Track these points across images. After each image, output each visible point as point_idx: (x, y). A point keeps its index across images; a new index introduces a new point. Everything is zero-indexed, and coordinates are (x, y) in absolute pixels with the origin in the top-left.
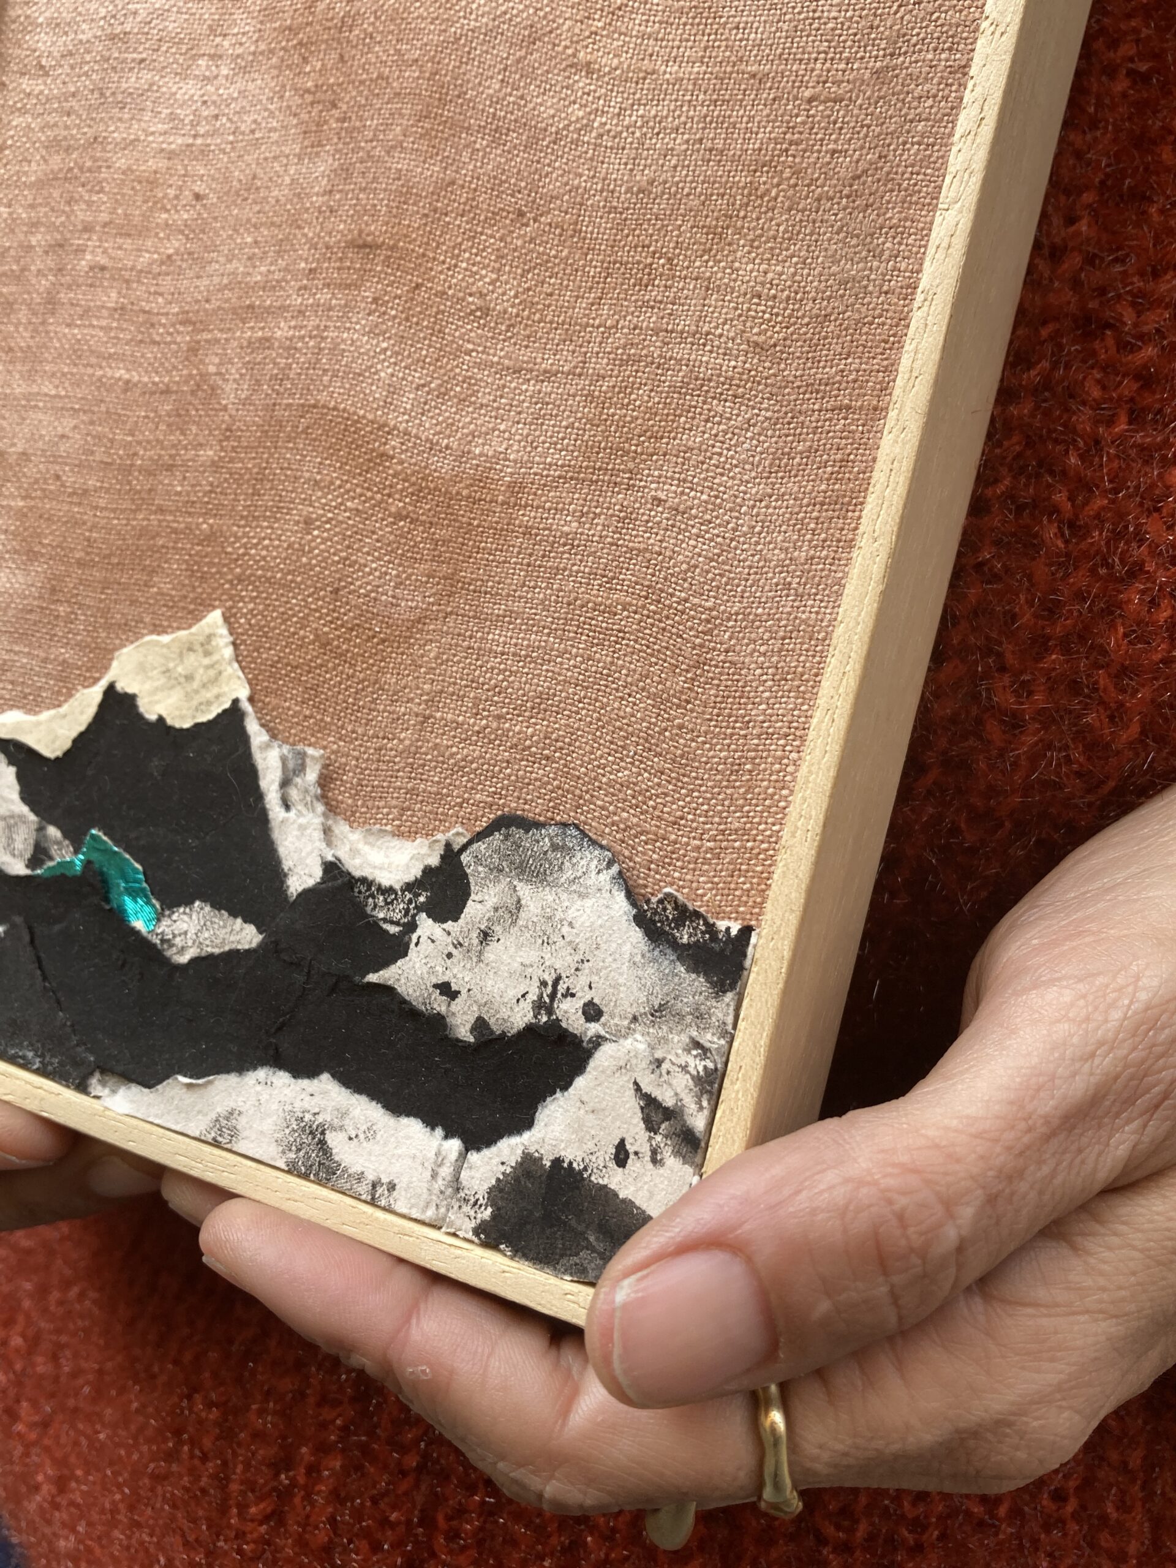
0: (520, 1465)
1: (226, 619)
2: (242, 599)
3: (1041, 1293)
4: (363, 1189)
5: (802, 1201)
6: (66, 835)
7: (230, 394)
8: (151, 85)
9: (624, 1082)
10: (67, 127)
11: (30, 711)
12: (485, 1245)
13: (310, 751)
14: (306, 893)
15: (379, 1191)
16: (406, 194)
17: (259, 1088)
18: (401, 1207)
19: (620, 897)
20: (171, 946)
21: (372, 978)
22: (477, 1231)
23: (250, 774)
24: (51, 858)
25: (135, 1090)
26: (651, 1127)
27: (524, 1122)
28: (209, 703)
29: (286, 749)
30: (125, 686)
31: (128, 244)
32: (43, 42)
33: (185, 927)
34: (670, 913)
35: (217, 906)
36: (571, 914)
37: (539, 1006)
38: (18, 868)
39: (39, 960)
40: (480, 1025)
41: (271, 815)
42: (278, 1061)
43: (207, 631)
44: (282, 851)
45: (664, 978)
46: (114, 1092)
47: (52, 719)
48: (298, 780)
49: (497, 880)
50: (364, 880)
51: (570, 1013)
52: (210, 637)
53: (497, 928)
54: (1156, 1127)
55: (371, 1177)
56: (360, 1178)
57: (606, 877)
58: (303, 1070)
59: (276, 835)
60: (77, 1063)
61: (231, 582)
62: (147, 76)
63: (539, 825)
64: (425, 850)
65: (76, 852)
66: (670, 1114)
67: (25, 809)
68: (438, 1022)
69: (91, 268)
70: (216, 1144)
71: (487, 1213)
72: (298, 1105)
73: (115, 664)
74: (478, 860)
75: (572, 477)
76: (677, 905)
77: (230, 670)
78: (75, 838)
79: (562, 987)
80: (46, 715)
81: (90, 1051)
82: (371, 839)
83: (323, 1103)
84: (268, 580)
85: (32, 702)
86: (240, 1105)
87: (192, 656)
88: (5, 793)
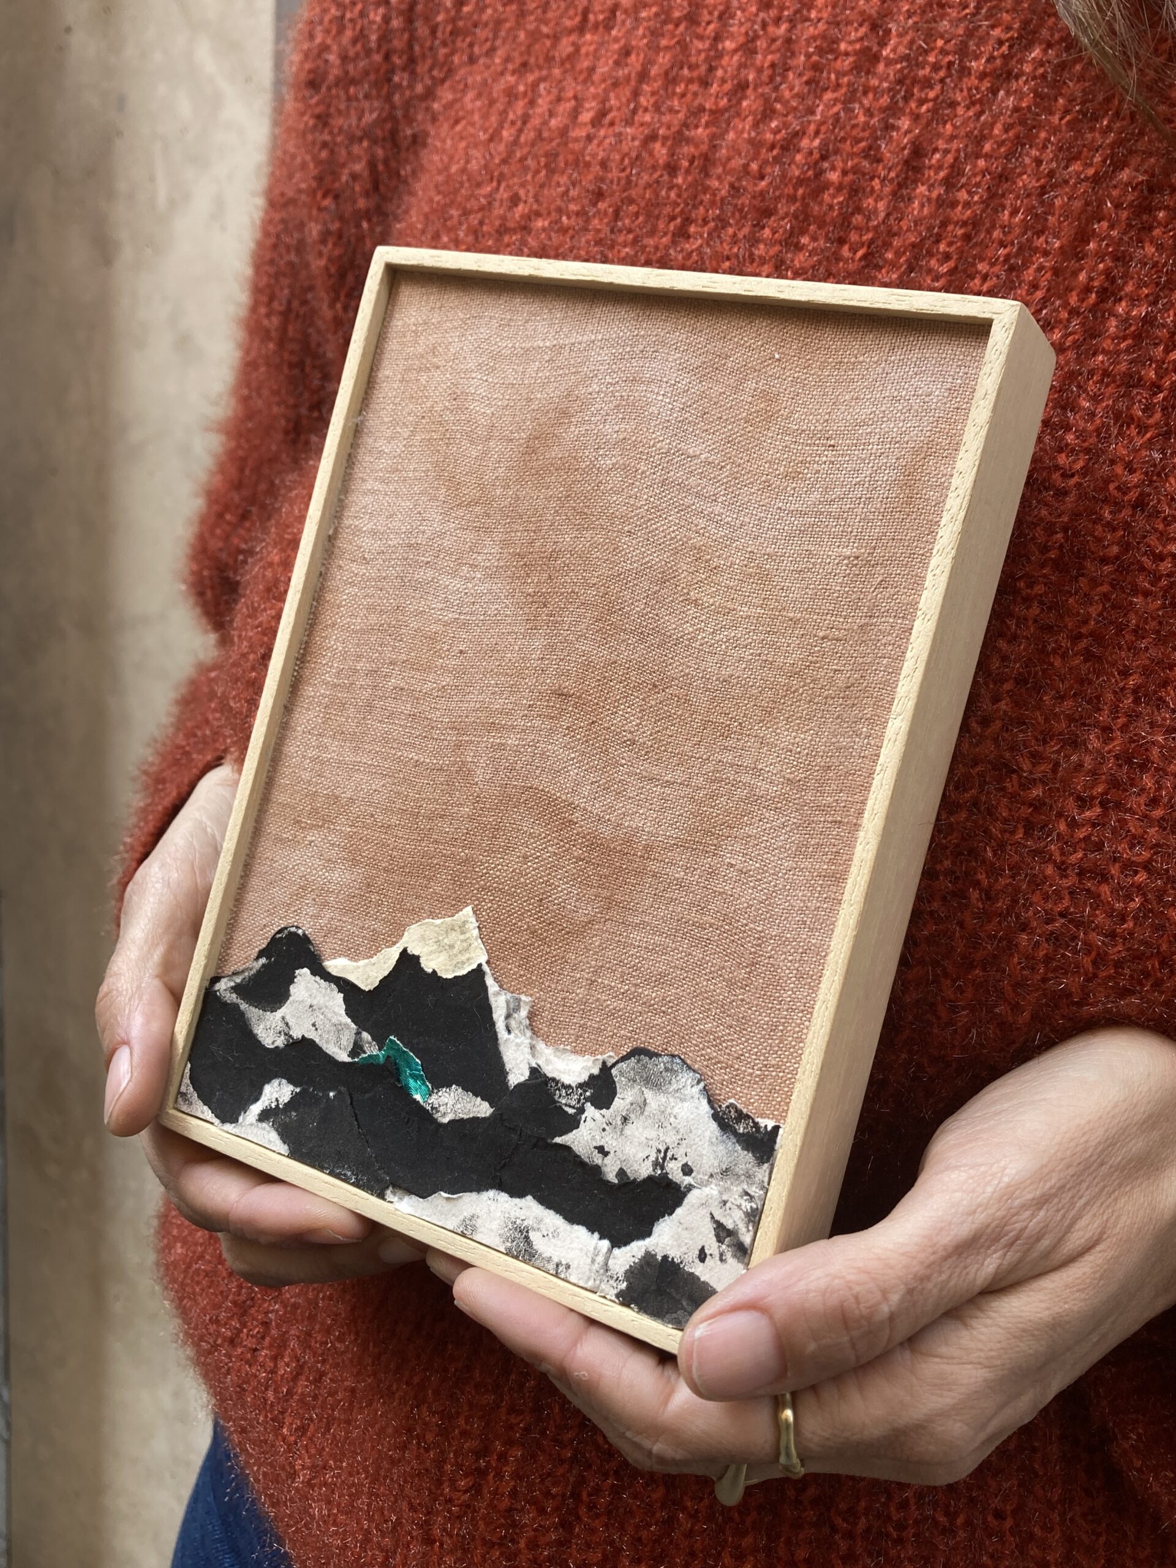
0: (639, 1433)
1: (474, 912)
2: (484, 900)
3: (943, 1350)
4: (551, 1267)
5: (802, 1286)
6: (373, 1039)
7: (479, 775)
8: (433, 578)
9: (705, 1212)
10: (380, 598)
11: (351, 959)
12: (623, 1304)
13: (523, 998)
14: (519, 1086)
15: (561, 1268)
16: (588, 665)
17: (489, 1202)
18: (573, 1279)
19: (705, 1102)
20: (438, 1111)
21: (558, 1140)
22: (618, 1296)
23: (487, 1010)
24: (365, 1052)
25: (414, 1198)
26: (720, 1240)
27: (648, 1234)
28: (463, 963)
29: (509, 995)
30: (413, 950)
31: (418, 675)
32: (368, 544)
33: (446, 1100)
34: (733, 1114)
35: (466, 1089)
36: (676, 1110)
37: (656, 1164)
38: (343, 1057)
39: (356, 1115)
40: (621, 1173)
41: (499, 1036)
42: (501, 1187)
43: (463, 919)
44: (506, 1059)
45: (729, 1153)
46: (401, 1199)
47: (366, 965)
48: (516, 1015)
49: (632, 1087)
50: (553, 1079)
51: (674, 1170)
52: (465, 923)
53: (632, 1116)
54: (1012, 1256)
55: (556, 1260)
56: (549, 1260)
57: (696, 1089)
58: (516, 1192)
59: (502, 1048)
60: (379, 1181)
61: (478, 889)
62: (430, 573)
63: (658, 1055)
64: (590, 1064)
65: (380, 1049)
66: (731, 1233)
67: (349, 1020)
68: (597, 1170)
69: (395, 688)
70: (463, 1235)
71: (624, 1286)
72: (513, 1214)
73: (406, 934)
74: (621, 1073)
75: (682, 845)
76: (737, 1110)
77: (476, 944)
78: (380, 1040)
79: (669, 1155)
80: (362, 963)
81: (388, 1174)
82: (559, 1054)
83: (528, 1214)
84: (500, 890)
85: (353, 953)
86: (478, 1211)
87: (454, 934)
88: (336, 1010)
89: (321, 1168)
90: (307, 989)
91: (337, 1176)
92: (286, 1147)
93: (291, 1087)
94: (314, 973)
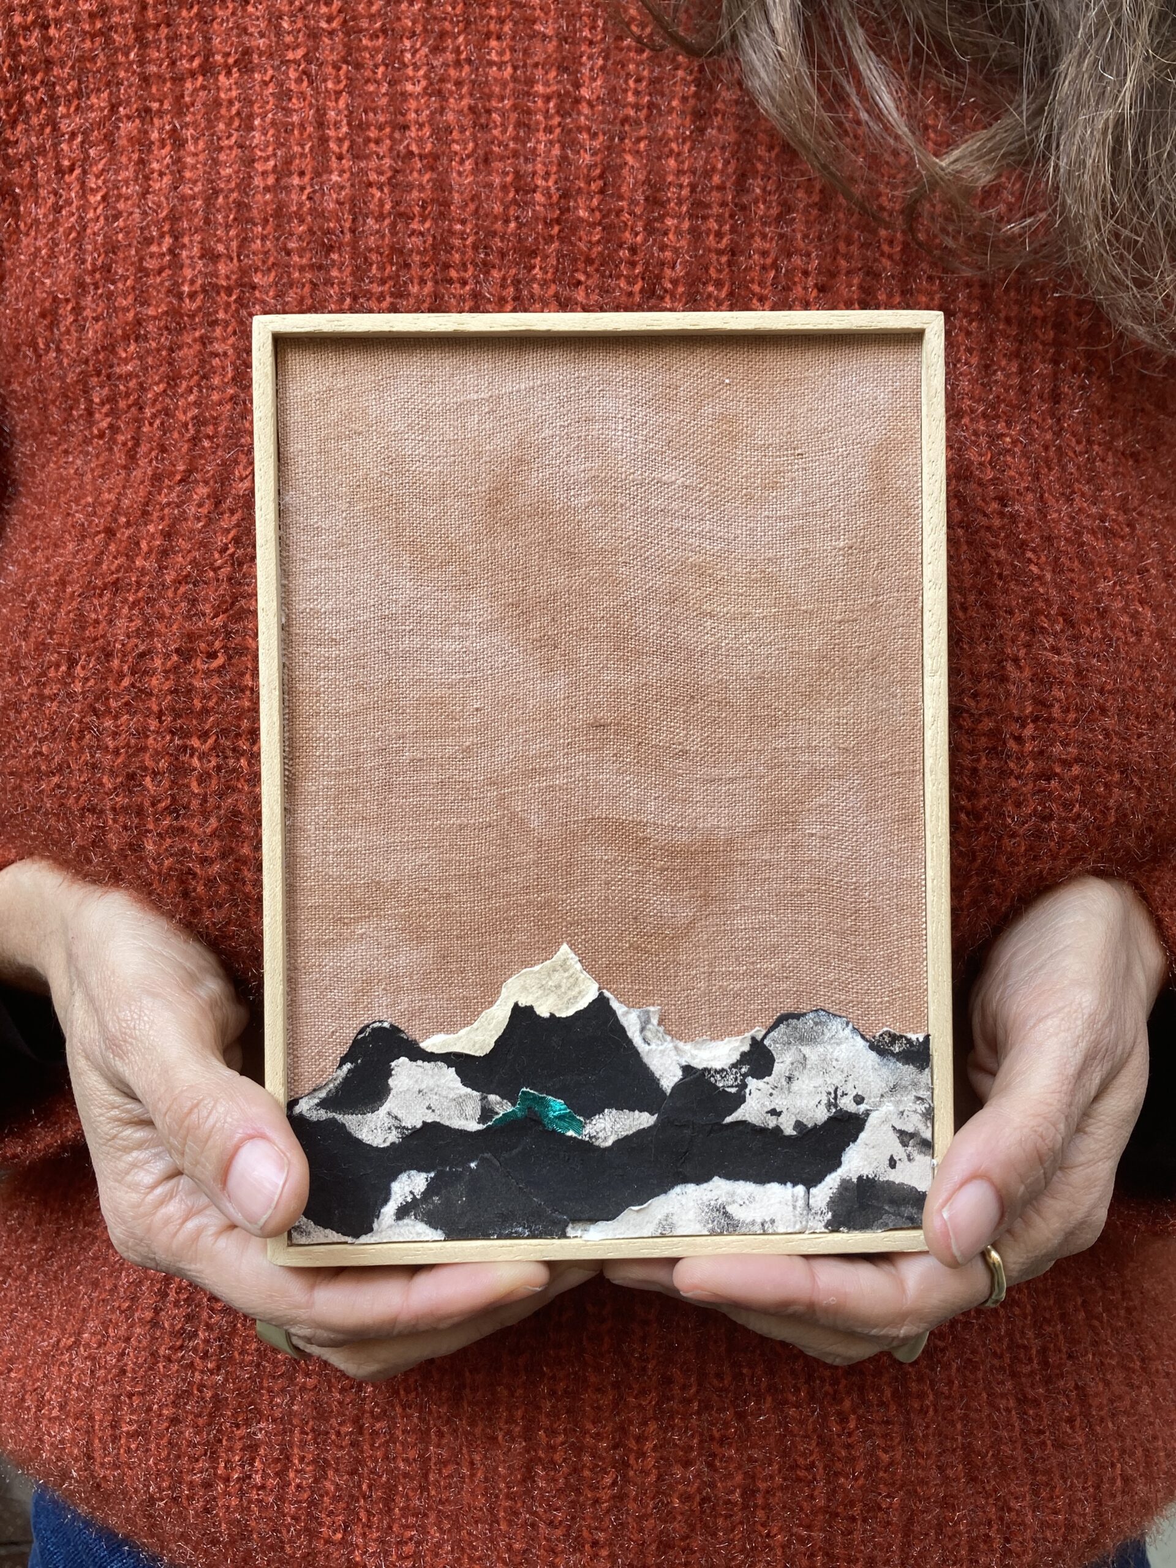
1: (571, 948)
2: (576, 934)
4: (757, 1228)
6: (503, 1098)
8: (422, 645)
9: (887, 1127)
12: (832, 1231)
13: (652, 1009)
14: (675, 1088)
15: (766, 1226)
17: (679, 1197)
18: (781, 1230)
19: (859, 1038)
20: (598, 1139)
21: (728, 1120)
22: (826, 1227)
23: (622, 1030)
24: (497, 1114)
25: (602, 1224)
26: (905, 1144)
27: (839, 1164)
28: (575, 998)
29: (637, 1012)
32: (332, 625)
33: (603, 1126)
34: (887, 1039)
35: (620, 1108)
36: (836, 1054)
37: (829, 1105)
38: (473, 1126)
39: (510, 1174)
40: (798, 1125)
41: (640, 1050)
42: (685, 1180)
43: (562, 958)
44: (652, 1068)
45: (893, 1072)
46: (585, 1230)
47: (468, 1033)
48: (649, 1026)
49: (789, 1049)
50: (705, 1069)
51: (847, 1104)
52: (564, 961)
53: (796, 1073)
55: (759, 1220)
56: (753, 1223)
57: (848, 1031)
58: (701, 1178)
59: (646, 1060)
60: (555, 1223)
61: (566, 926)
63: (804, 1015)
64: (737, 1044)
65: (514, 1105)
66: (912, 1136)
67: (469, 1090)
68: (778, 1129)
70: (663, 1236)
71: (829, 1216)
72: (705, 1198)
74: (775, 1041)
75: (760, 830)
76: (890, 1034)
77: (583, 976)
78: (509, 1095)
79: (839, 1093)
80: (463, 1032)
81: (562, 1214)
82: (699, 1046)
83: (719, 1193)
84: (590, 920)
85: (449, 1026)
86: (671, 1210)
87: (557, 975)
88: (451, 1085)
89: (486, 1236)
90: (409, 1076)
91: (509, 1237)
92: (439, 1232)
93: (424, 1175)
94: (413, 1059)
